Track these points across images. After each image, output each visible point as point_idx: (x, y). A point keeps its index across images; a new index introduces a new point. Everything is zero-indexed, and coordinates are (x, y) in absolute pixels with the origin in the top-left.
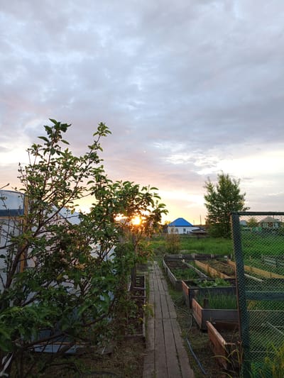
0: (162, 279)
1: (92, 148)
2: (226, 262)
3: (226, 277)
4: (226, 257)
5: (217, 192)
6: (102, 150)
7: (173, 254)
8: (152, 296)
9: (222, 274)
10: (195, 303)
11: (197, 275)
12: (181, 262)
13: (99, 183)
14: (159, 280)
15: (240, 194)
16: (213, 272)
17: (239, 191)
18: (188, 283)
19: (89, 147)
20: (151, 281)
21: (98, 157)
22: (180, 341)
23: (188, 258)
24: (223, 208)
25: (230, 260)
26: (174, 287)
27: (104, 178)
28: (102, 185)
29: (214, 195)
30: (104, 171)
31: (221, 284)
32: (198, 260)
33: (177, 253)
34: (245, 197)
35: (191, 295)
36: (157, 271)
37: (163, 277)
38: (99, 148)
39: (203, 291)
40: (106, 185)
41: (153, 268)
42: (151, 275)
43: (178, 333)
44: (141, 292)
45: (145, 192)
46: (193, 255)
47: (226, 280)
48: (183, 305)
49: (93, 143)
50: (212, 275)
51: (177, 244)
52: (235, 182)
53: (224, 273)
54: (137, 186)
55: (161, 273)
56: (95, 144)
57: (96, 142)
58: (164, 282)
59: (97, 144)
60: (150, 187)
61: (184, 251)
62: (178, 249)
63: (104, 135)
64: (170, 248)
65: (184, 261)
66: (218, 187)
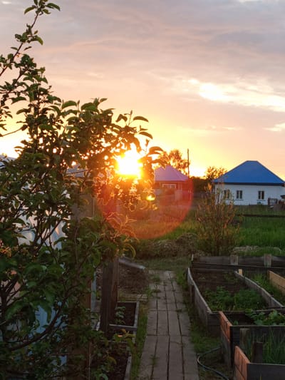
0: (179, 311)
1: (22, 39)
6: (41, 42)
7: (216, 254)
8: (149, 347)
10: (240, 353)
12: (234, 275)
13: (36, 102)
14: (172, 314)
19: (17, 36)
20: (151, 315)
21: (35, 65)
23: (254, 267)
26: (203, 327)
27: (46, 92)
28: (42, 106)
30: (45, 80)
32: (275, 271)
33: (227, 253)
35: (235, 339)
36: (171, 295)
37: (182, 307)
38: (36, 39)
40: (48, 105)
41: (160, 287)
42: (154, 303)
45: (122, 124)
49: (25, 29)
54: (109, 111)
55: (180, 297)
56: (29, 31)
57: (30, 28)
58: (184, 317)
59: (33, 30)
60: (133, 116)
61: (242, 249)
62: (230, 242)
63: (47, 12)
64: (210, 240)
65: (240, 271)
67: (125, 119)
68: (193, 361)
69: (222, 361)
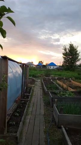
0: (40, 89)
2: (70, 81)
4: (70, 79)
5: (68, 52)
7: (47, 77)
9: (69, 88)
11: (57, 88)
12: (51, 81)
14: (39, 89)
15: (78, 52)
16: (65, 86)
17: (77, 51)
20: (35, 89)
23: (54, 79)
24: (70, 58)
25: (72, 80)
26: (45, 93)
29: (67, 52)
33: (49, 76)
34: (80, 54)
36: (39, 85)
37: (41, 87)
41: (37, 83)
42: (36, 86)
46: (56, 78)
47: (72, 92)
50: (64, 87)
52: (76, 47)
53: (70, 87)
55: (41, 85)
58: (41, 90)
61: (52, 76)
66: (69, 49)
68: (43, 104)
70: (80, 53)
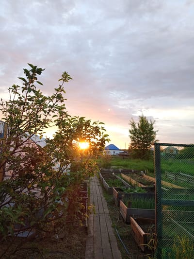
0: (98, 186)
1: (57, 90)
2: (142, 176)
3: (143, 186)
4: (142, 172)
5: (138, 128)
6: (65, 93)
7: (106, 168)
8: (92, 198)
9: (140, 184)
10: (122, 203)
11: (123, 184)
12: (112, 175)
13: (61, 117)
15: (154, 130)
16: (134, 182)
17: (153, 128)
18: (117, 189)
19: (56, 89)
20: (91, 187)
21: (62, 98)
22: (111, 230)
23: (117, 172)
24: (141, 138)
25: (144, 174)
26: (107, 192)
27: (65, 113)
28: (64, 119)
29: (135, 130)
30: (65, 108)
31: (140, 191)
32: (123, 173)
33: (109, 168)
34: (157, 133)
35: (119, 198)
36: (95, 180)
37: (99, 184)
38: (63, 90)
39: (128, 196)
40: (66, 118)
41: (93, 178)
42: (91, 183)
43: (110, 224)
44: (85, 195)
45: (95, 126)
46: (120, 170)
47: (143, 188)
48: (113, 205)
49: (58, 87)
50: (133, 184)
51: (110, 162)
52: (151, 122)
53: (140, 183)
54: (89, 121)
55: (98, 182)
56: (60, 88)
58: (100, 188)
59: (62, 87)
60: (99, 122)
61: (114, 167)
62: (110, 165)
63: (67, 81)
64: (105, 164)
65: (113, 173)
66: (139, 124)
67: (96, 124)
69: (114, 203)
70: (157, 131)
